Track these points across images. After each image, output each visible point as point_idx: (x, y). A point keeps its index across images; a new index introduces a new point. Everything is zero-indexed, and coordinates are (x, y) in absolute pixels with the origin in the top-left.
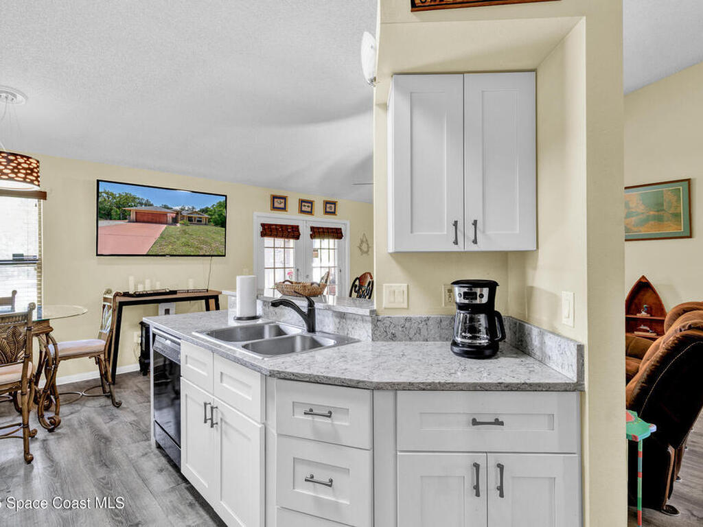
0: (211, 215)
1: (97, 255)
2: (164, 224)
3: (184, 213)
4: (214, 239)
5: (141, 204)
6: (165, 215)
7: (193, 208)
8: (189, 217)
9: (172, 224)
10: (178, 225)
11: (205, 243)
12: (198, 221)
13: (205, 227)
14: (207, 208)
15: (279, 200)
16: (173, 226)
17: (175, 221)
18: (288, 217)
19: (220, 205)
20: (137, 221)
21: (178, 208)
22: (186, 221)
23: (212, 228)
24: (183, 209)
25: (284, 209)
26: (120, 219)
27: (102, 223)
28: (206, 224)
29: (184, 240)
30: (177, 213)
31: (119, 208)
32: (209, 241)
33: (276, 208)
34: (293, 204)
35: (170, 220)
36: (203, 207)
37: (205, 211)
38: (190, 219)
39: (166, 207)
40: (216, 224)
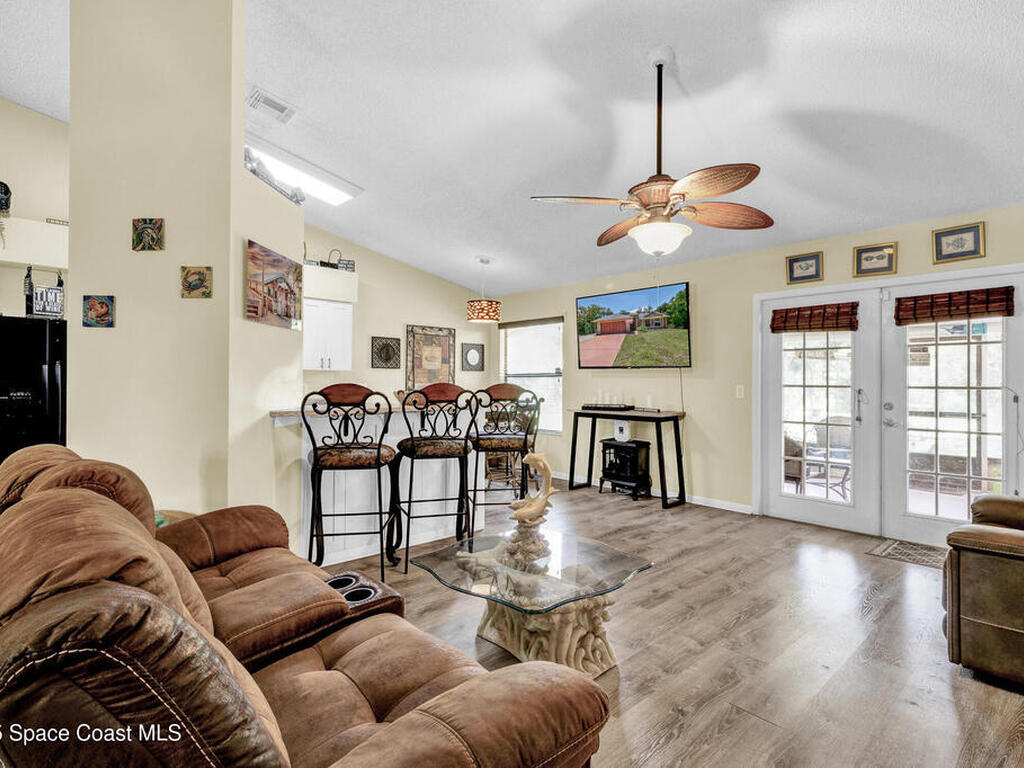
0: (670, 314)
1: (580, 368)
2: (622, 333)
3: (641, 316)
4: (675, 346)
5: (604, 314)
6: (624, 322)
7: (650, 308)
8: (646, 321)
9: (630, 333)
10: (636, 332)
11: (666, 353)
12: (656, 324)
13: (664, 331)
14: (666, 304)
15: (803, 264)
16: (632, 335)
17: (633, 328)
18: (830, 288)
19: (680, 296)
20: (602, 333)
21: (634, 312)
22: (643, 326)
23: (673, 332)
24: (639, 312)
25: (817, 276)
26: (590, 333)
27: (582, 338)
28: (665, 327)
29: (642, 351)
30: (635, 317)
31: (589, 322)
32: (670, 351)
33: (797, 279)
34: (837, 264)
35: (628, 327)
36: (660, 304)
37: (662, 309)
38: (648, 323)
39: (624, 313)
40: (677, 326)
